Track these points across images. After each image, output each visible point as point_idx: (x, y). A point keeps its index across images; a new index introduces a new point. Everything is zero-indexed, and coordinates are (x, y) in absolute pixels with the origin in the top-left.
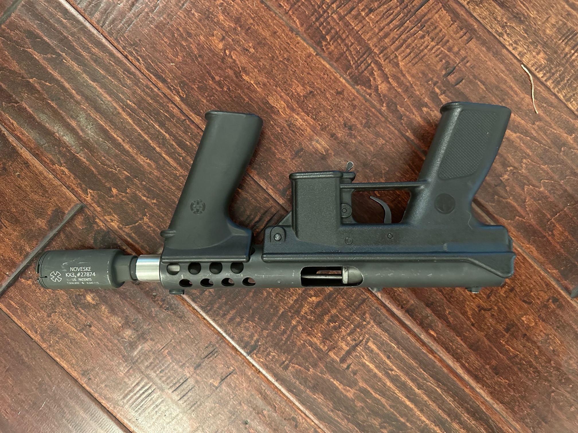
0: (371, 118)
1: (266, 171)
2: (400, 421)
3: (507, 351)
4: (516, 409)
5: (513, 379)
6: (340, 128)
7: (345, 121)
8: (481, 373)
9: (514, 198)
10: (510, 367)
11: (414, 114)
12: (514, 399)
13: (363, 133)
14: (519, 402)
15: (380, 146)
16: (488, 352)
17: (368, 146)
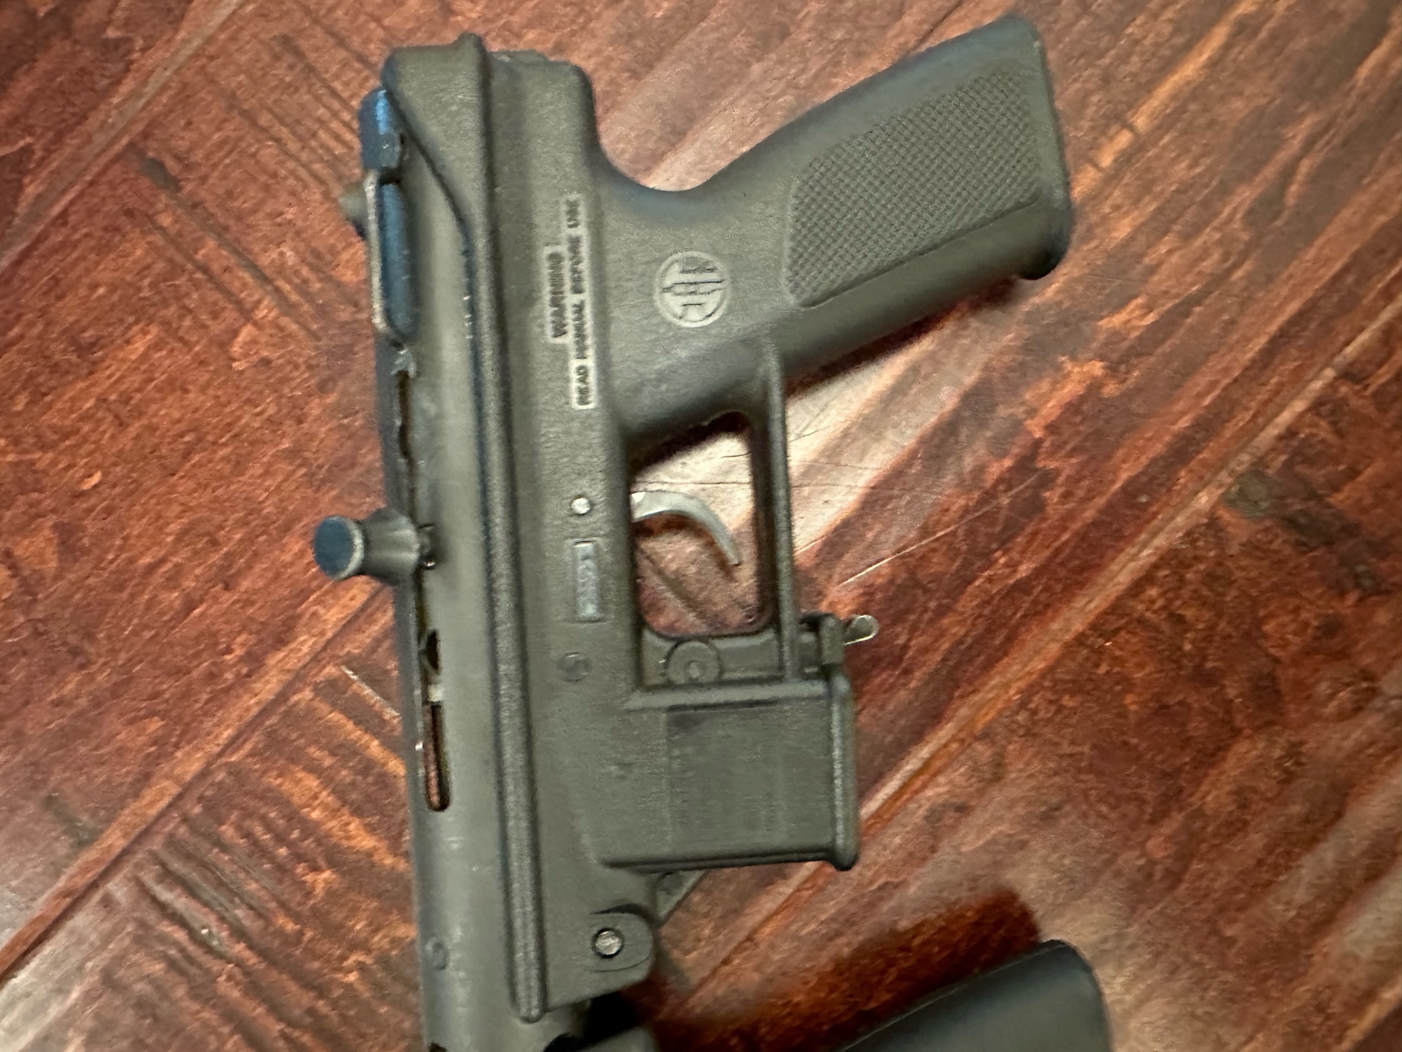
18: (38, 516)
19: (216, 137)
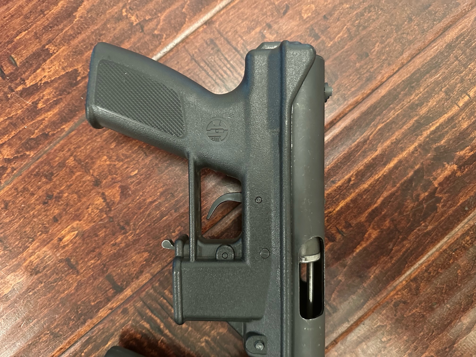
0: (42, 170)
3: (342, 40)
4: (410, 38)
6: (47, 210)
7: (40, 203)
10: (361, 39)
11: (44, 119)
13: (58, 183)
14: (403, 33)
15: (76, 164)
17: (74, 177)
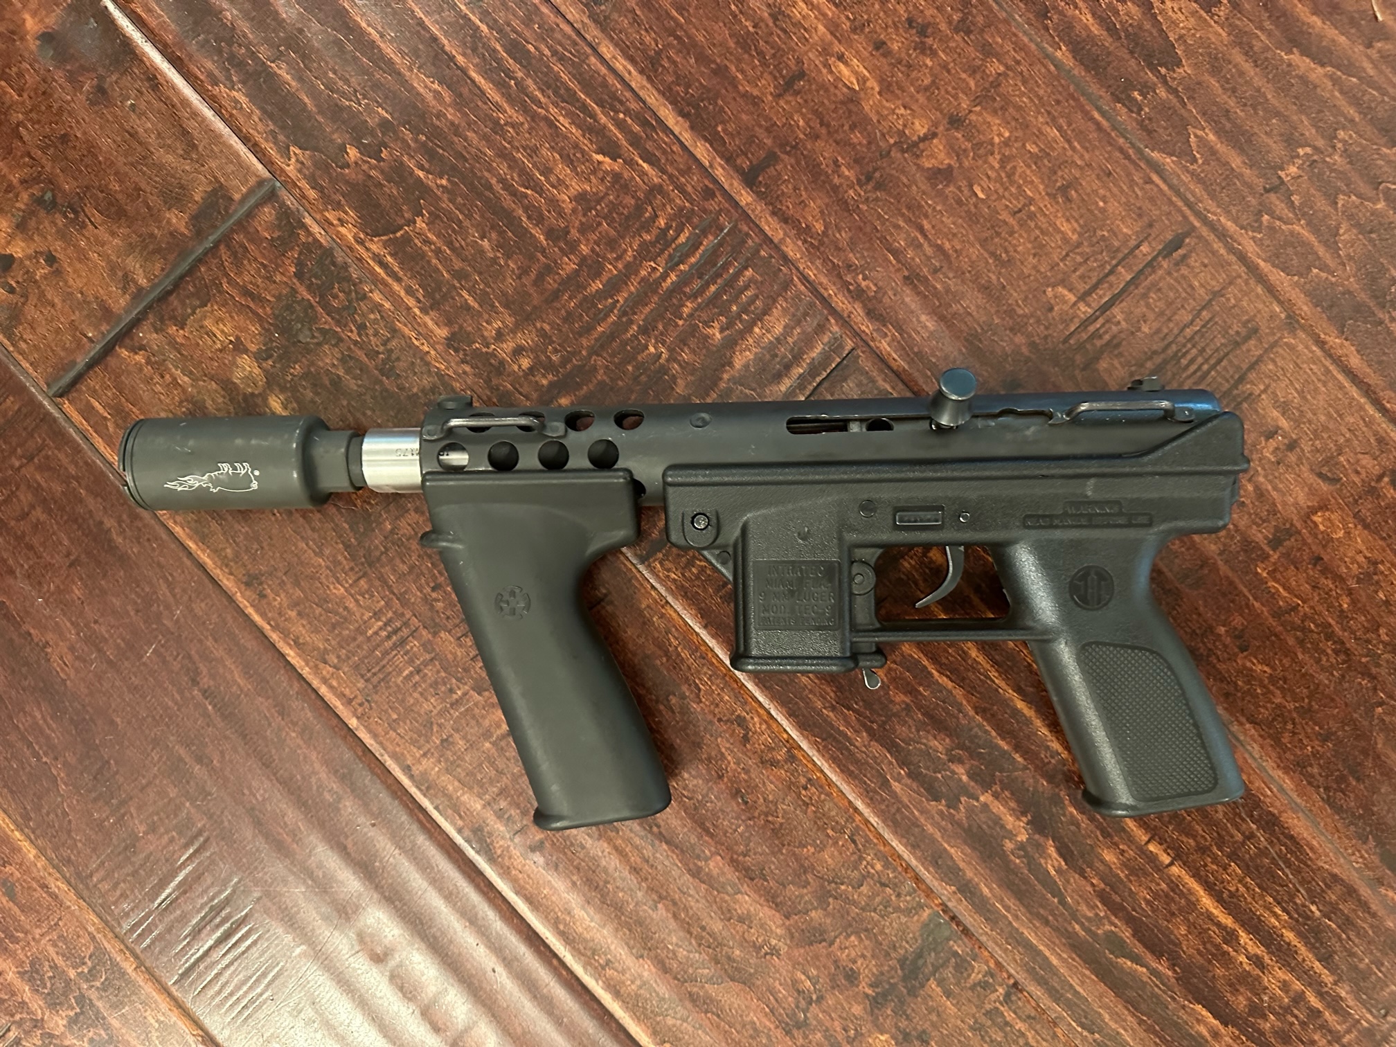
1: (713, 124)
2: (997, 747)
5: (1283, 666)
8: (1204, 643)
9: (1309, 224)
12: (1282, 715)
16: (1224, 595)
18: (958, 156)
19: (1197, 283)
